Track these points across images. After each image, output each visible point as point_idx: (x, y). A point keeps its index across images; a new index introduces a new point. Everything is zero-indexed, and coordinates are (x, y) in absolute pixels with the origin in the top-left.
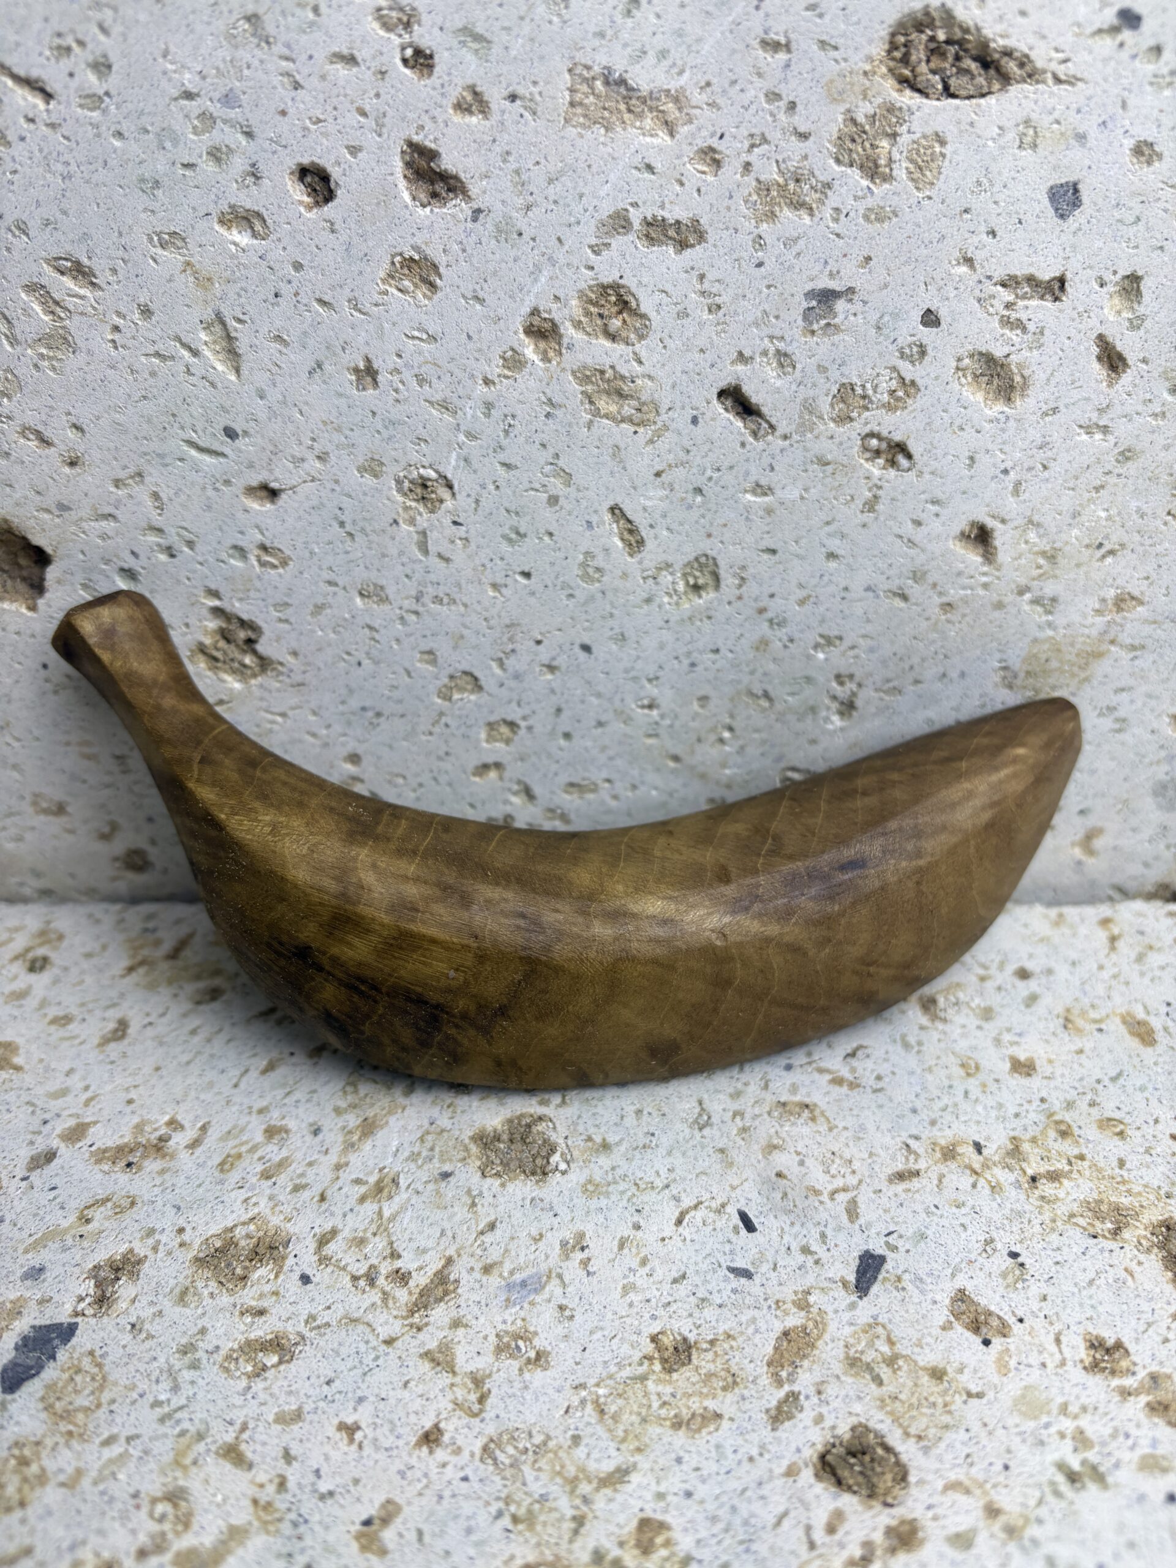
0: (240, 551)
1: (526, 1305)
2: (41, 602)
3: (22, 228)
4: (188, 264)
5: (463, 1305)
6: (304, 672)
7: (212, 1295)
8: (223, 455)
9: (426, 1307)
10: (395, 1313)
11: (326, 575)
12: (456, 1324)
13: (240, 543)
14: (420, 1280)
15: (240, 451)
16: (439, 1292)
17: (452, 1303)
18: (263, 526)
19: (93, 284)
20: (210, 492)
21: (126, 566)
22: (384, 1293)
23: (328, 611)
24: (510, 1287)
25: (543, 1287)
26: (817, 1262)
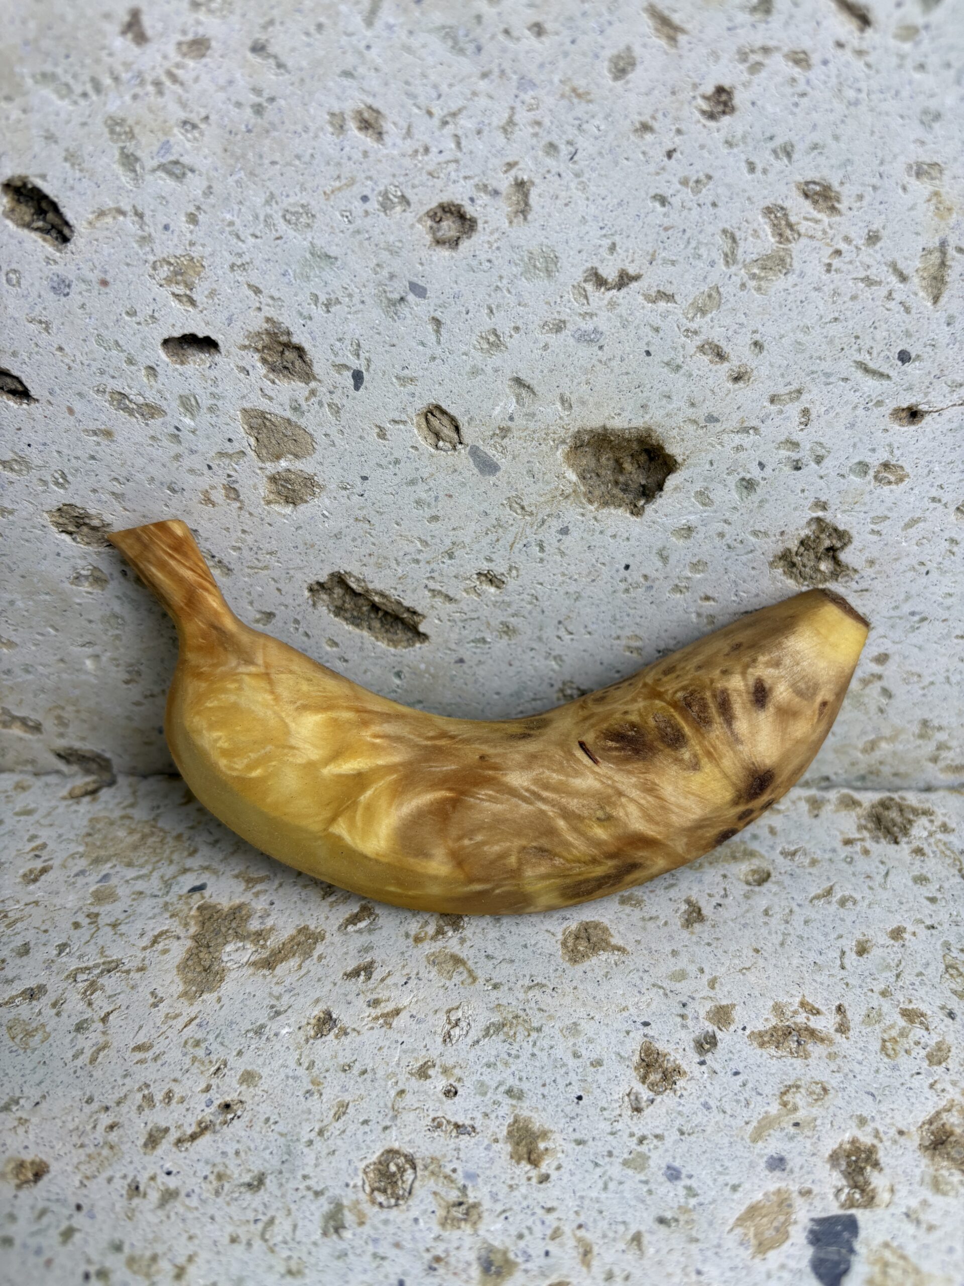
0: (863, 468)
2: (650, 509)
3: (787, 151)
4: (936, 194)
6: (873, 579)
8: (888, 377)
11: (934, 493)
13: (867, 460)
15: (906, 374)
18: (896, 445)
19: (833, 209)
20: (860, 411)
21: (748, 476)
23: (921, 525)
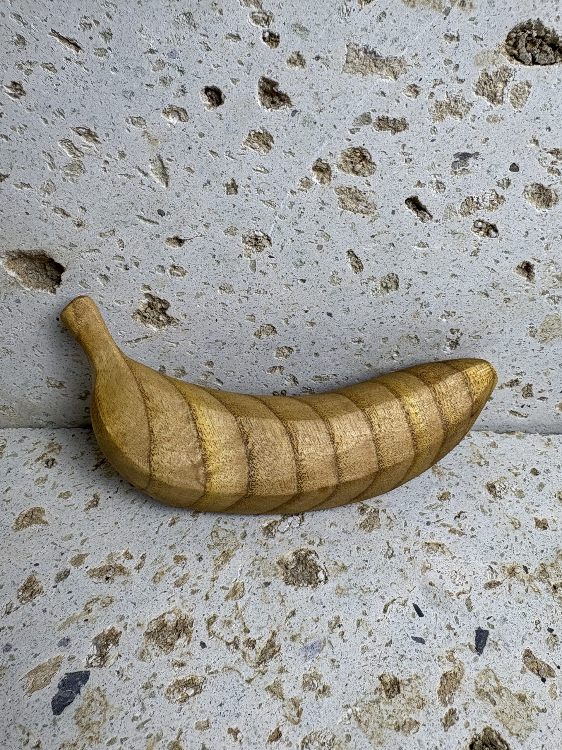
1: (315, 659)
3: (61, 112)
4: (146, 132)
5: (284, 660)
7: (157, 655)
8: (157, 223)
9: (265, 661)
10: (250, 664)
12: (281, 671)
13: (162, 264)
14: (261, 645)
15: (165, 221)
16: (271, 651)
17: (278, 658)
18: (174, 257)
19: (96, 140)
20: (149, 240)
22: (244, 653)
24: (306, 648)
25: (322, 649)
26: (455, 634)
